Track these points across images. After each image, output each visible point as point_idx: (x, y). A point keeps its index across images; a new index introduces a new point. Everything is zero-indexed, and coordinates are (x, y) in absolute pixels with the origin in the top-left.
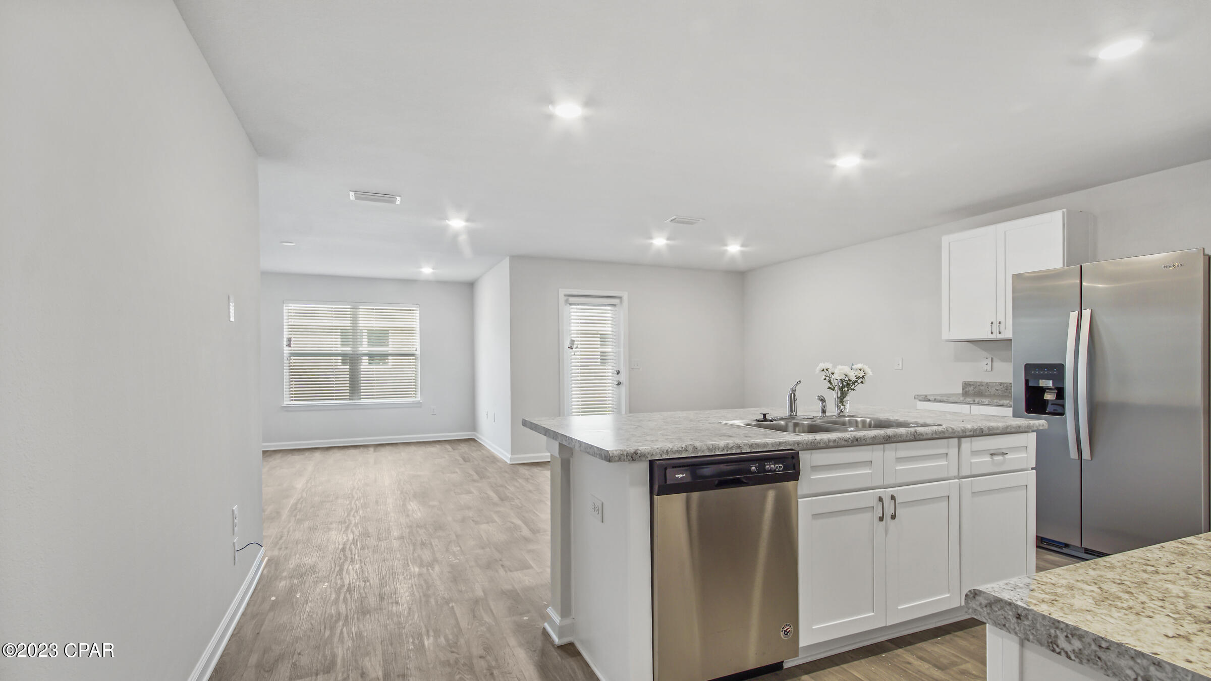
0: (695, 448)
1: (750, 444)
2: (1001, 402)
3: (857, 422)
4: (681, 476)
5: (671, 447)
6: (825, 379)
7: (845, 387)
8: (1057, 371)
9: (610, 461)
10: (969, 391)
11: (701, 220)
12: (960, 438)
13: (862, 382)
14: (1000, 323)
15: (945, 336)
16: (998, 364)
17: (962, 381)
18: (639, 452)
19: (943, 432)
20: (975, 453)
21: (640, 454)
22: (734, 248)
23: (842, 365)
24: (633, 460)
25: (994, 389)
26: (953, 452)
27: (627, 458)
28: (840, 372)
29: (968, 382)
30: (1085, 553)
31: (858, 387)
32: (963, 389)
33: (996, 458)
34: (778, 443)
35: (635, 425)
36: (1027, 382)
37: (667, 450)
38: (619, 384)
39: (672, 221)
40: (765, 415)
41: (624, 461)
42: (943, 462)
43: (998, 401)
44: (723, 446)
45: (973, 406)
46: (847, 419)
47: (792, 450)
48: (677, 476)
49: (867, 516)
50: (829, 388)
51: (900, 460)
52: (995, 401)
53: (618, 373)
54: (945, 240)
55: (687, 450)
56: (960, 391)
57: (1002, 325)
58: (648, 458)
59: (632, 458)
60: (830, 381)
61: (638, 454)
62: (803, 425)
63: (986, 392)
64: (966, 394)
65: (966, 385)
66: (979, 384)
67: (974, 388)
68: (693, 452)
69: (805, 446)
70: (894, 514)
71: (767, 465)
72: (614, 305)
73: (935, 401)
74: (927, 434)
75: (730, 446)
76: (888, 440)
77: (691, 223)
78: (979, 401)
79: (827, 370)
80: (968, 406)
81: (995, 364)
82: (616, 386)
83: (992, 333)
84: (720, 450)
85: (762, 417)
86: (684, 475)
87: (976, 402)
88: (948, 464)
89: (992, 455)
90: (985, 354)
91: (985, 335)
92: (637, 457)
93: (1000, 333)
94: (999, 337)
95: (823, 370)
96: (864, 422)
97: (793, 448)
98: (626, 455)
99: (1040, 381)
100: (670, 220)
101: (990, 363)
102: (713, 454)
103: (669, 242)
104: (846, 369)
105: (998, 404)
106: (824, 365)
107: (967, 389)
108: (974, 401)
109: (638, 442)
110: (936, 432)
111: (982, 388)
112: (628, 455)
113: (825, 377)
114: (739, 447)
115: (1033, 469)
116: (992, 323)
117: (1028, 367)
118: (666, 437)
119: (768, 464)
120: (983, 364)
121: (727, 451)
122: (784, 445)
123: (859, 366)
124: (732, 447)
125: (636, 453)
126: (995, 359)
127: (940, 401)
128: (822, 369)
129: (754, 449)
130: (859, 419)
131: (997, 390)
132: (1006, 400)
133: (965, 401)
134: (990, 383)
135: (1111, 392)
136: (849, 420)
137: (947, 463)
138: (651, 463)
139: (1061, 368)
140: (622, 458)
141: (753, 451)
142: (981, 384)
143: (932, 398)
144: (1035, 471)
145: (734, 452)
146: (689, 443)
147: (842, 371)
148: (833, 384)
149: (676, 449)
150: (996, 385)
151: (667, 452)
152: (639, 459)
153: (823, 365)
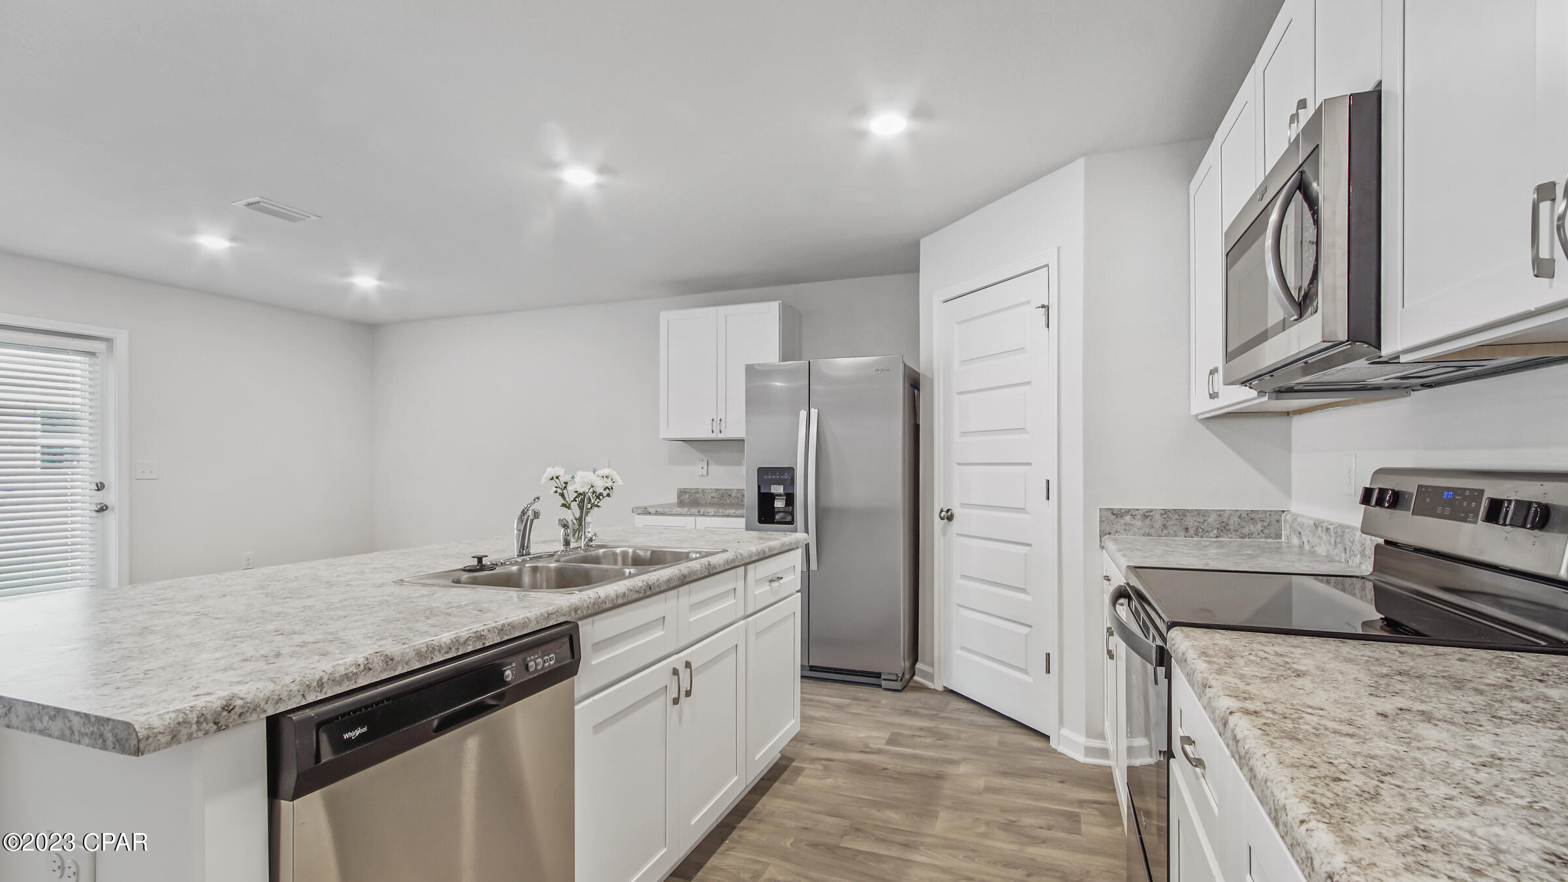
0: (389, 660)
1: (500, 627)
2: (727, 512)
3: (615, 554)
4: (358, 732)
5: (329, 669)
6: (556, 492)
7: (586, 501)
8: (786, 475)
9: (138, 752)
10: (684, 499)
11: (313, 218)
12: (746, 564)
13: (608, 495)
14: (721, 420)
15: (664, 434)
16: (714, 468)
17: (676, 489)
18: (239, 702)
19: (733, 561)
20: (758, 582)
21: (242, 707)
22: (365, 282)
23: (584, 471)
24: (219, 729)
25: (710, 496)
26: (740, 585)
27: (199, 730)
28: (582, 481)
29: (684, 489)
30: (810, 670)
31: (604, 502)
32: (678, 498)
33: (775, 584)
34: (546, 615)
35: (188, 614)
36: (759, 487)
37: (321, 679)
38: (102, 509)
39: (249, 205)
40: (480, 559)
41: (190, 737)
42: (731, 601)
43: (723, 510)
44: (448, 642)
45: (698, 518)
46: (602, 551)
47: (566, 623)
48: (346, 736)
49: (659, 703)
50: (564, 505)
51: (695, 607)
52: (721, 511)
53: (100, 487)
54: (664, 316)
55: (370, 669)
56: (675, 500)
57: (723, 423)
58: (265, 711)
59: (215, 723)
60: (562, 495)
61: (237, 709)
62: (548, 569)
63: (701, 500)
64: (681, 503)
65: (682, 492)
66: (694, 491)
67: (690, 496)
68: (385, 670)
69: (585, 612)
70: (689, 689)
71: (531, 660)
72: (92, 354)
73: (657, 513)
74: (720, 565)
75: (462, 640)
76: (684, 581)
77: (293, 219)
78: (704, 512)
79: (557, 478)
80: (693, 518)
81: (710, 467)
82: (95, 514)
83: (713, 432)
84: (442, 652)
85: (475, 562)
86: (365, 729)
87: (702, 513)
88: (736, 603)
89: (771, 581)
90: (701, 456)
91: (705, 434)
92: (234, 715)
93: (720, 432)
94: (720, 436)
95: (552, 479)
96: (625, 554)
97: (569, 619)
98: (198, 722)
99: (772, 486)
100: (245, 202)
101: (705, 467)
102: (428, 663)
103: (233, 244)
104: (590, 477)
105: (723, 514)
106: (553, 470)
107: (683, 498)
108: (699, 512)
109: (225, 670)
110: (728, 561)
111: (697, 495)
112: (202, 718)
113: (555, 489)
114: (479, 637)
115: (797, 592)
116: (713, 420)
117: (762, 471)
118: (297, 639)
119: (532, 657)
120: (699, 468)
121: (458, 649)
122: (554, 616)
123: (606, 471)
124: (468, 639)
125: (228, 708)
126: (710, 462)
127: (662, 514)
128: (551, 477)
129: (506, 634)
130: (618, 551)
131: (713, 497)
132: (733, 509)
133: (689, 513)
134: (706, 489)
135: (837, 497)
136: (604, 553)
137: (735, 601)
138: (274, 724)
139: (791, 471)
140: (184, 731)
141: (506, 638)
142: (697, 491)
143: (652, 510)
144: (800, 594)
145: (470, 649)
146: (371, 651)
147: (585, 480)
148: (567, 499)
149: (343, 672)
150: (712, 492)
151: (321, 684)
152: (239, 721)
153: (551, 471)
